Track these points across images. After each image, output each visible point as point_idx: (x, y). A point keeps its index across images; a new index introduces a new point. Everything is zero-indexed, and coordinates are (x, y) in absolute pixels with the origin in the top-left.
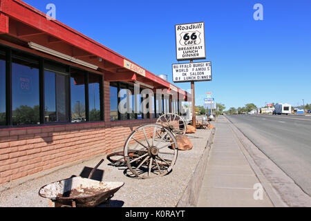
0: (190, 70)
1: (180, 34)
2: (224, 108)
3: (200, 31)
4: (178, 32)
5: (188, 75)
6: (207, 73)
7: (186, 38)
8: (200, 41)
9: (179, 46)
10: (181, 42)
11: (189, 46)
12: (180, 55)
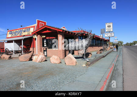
0: (109, 34)
1: (107, 25)
2: (123, 43)
3: (111, 25)
4: (106, 25)
5: (108, 36)
6: (113, 35)
7: (108, 26)
8: (111, 27)
9: (106, 28)
10: (107, 27)
11: (109, 28)
12: (107, 31)
